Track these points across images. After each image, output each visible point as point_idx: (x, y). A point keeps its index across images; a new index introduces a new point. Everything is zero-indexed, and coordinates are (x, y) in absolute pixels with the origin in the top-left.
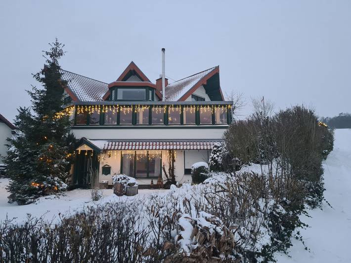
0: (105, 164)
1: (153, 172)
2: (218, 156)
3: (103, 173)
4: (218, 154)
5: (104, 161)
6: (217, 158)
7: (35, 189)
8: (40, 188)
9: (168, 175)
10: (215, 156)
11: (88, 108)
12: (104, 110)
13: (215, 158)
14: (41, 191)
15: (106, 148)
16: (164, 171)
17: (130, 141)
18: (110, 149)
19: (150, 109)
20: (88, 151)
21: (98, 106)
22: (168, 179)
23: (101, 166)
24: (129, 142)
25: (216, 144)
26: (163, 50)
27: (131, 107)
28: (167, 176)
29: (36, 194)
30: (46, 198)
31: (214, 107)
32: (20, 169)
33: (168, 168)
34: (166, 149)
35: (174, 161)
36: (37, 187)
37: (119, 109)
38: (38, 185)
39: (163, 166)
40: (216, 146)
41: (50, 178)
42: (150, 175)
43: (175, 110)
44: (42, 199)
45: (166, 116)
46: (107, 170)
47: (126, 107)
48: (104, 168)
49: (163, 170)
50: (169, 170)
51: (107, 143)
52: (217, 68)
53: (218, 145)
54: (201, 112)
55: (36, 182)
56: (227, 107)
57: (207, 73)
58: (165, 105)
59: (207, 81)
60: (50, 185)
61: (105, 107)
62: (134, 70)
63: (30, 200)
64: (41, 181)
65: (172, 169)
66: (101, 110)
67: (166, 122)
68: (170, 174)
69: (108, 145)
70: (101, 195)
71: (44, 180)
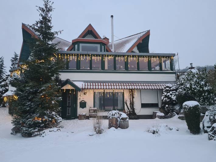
0: (82, 100)
1: (117, 106)
2: (171, 95)
3: (80, 107)
4: (171, 92)
5: (81, 97)
6: (170, 96)
7: (39, 123)
8: (43, 122)
9: (130, 108)
10: (169, 94)
11: (67, 56)
12: (80, 58)
13: (169, 96)
14: (43, 125)
15: (84, 88)
16: (127, 105)
17: (101, 82)
18: (88, 89)
19: (115, 59)
20: (72, 89)
21: (75, 54)
22: (130, 111)
23: (79, 101)
24: (98, 83)
25: (168, 85)
26: (112, 16)
27: (100, 56)
28: (128, 109)
29: (39, 126)
30: (50, 131)
31: (161, 58)
32: (24, 105)
33: (129, 103)
34: (127, 89)
35: (133, 97)
36: (40, 121)
37: (91, 58)
38: (40, 119)
39: (125, 101)
40: (168, 87)
41: (48, 112)
42: (116, 108)
43: (133, 59)
44: (47, 131)
45: (126, 64)
46: (83, 105)
47: (96, 56)
48: (80, 103)
49: (125, 105)
50: (130, 104)
51: (84, 84)
52: (148, 32)
53: (170, 86)
54: (152, 61)
55: (39, 117)
56: (171, 58)
57: (142, 35)
58: (126, 55)
59: (142, 40)
60: (50, 119)
61: (81, 56)
62: (91, 31)
63: (36, 133)
64: (42, 115)
65: (132, 104)
66: (77, 58)
67: (126, 68)
68: (131, 107)
69: (85, 85)
70: (104, 129)
71: (45, 114)
